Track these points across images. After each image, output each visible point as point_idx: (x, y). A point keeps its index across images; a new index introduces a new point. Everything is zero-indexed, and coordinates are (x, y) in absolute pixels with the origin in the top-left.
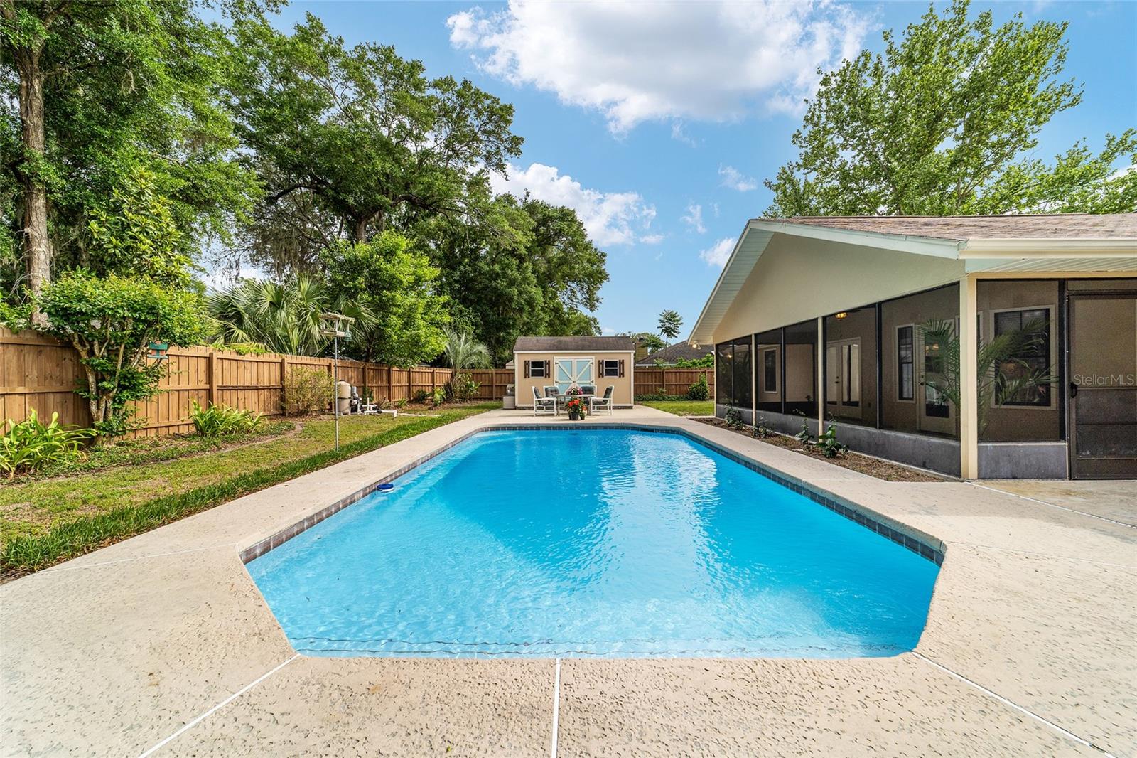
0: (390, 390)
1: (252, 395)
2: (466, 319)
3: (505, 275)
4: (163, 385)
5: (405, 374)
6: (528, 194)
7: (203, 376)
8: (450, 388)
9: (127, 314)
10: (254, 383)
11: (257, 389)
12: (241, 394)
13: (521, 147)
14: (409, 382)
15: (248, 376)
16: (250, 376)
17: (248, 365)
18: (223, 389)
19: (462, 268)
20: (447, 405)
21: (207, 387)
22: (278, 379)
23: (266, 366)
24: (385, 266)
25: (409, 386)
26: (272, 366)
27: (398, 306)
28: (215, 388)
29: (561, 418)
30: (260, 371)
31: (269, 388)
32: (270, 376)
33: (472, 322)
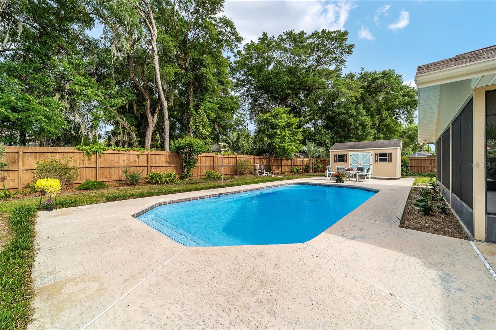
0: (281, 167)
1: (227, 168)
2: (327, 136)
3: (347, 113)
4: (197, 164)
5: (290, 161)
6: (363, 70)
7: (212, 162)
8: (307, 167)
9: (187, 146)
10: (227, 164)
11: (228, 166)
12: (223, 167)
13: (353, 50)
14: (292, 164)
15: (225, 162)
16: (226, 162)
17: (225, 158)
18: (218, 166)
19: (327, 113)
20: (305, 174)
21: (213, 165)
22: (235, 163)
23: (231, 159)
24: (274, 120)
25: (292, 166)
26: (233, 159)
27: (279, 135)
28: (215, 165)
29: (332, 182)
30: (229, 160)
31: (232, 166)
32: (233, 162)
33: (330, 137)
